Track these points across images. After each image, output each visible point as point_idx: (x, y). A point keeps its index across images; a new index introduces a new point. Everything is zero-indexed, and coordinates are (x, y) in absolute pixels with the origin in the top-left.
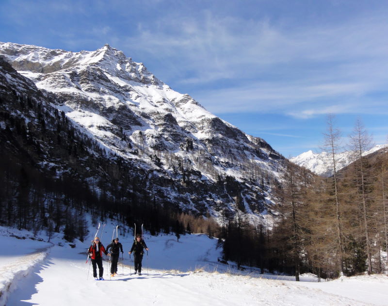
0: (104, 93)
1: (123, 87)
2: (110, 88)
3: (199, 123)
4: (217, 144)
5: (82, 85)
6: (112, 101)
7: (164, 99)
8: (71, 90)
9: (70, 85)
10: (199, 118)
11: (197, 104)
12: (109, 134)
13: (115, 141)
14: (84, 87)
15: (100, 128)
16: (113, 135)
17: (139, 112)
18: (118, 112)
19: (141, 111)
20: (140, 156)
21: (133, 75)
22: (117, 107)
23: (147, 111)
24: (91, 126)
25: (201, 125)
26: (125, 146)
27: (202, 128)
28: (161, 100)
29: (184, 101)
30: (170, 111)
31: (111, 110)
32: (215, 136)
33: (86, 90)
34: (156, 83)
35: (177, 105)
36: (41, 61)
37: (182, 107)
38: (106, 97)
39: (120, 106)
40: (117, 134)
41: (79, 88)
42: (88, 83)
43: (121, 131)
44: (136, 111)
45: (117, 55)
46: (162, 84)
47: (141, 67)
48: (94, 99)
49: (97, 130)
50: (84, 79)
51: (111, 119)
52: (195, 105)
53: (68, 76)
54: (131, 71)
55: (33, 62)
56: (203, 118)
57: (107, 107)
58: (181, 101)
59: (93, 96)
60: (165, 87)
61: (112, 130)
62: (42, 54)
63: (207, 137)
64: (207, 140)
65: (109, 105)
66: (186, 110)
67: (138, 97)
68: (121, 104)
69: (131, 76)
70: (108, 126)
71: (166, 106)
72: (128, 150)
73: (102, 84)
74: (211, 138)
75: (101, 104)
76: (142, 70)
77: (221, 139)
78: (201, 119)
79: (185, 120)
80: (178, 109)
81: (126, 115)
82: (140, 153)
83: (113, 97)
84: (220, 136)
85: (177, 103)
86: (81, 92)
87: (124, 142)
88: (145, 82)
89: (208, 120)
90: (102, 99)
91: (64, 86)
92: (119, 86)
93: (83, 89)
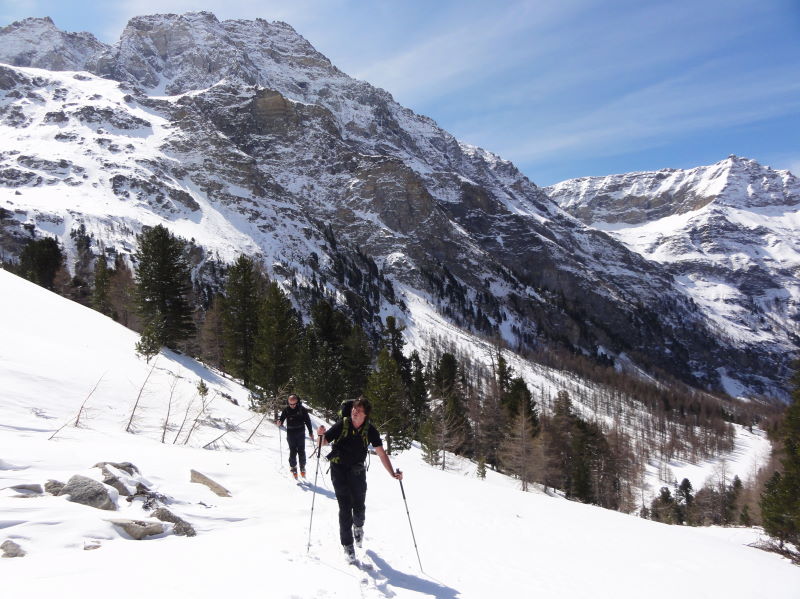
0: (730, 251)
1: (755, 230)
2: (738, 240)
5: (703, 245)
6: (741, 260)
8: (692, 257)
9: (690, 249)
12: (737, 308)
13: (743, 317)
14: (706, 247)
15: (727, 301)
16: (742, 308)
17: (777, 269)
18: (748, 275)
19: (779, 267)
20: (774, 334)
21: (772, 195)
22: (746, 268)
23: (788, 265)
24: (717, 300)
26: (755, 322)
31: (739, 273)
33: (709, 252)
36: (646, 193)
38: (733, 257)
39: (751, 267)
40: (746, 307)
41: (700, 252)
42: (710, 242)
43: (752, 301)
44: (772, 268)
45: (747, 170)
47: (786, 178)
48: (719, 263)
49: (724, 304)
50: (706, 237)
51: (739, 285)
53: (688, 236)
54: (770, 190)
55: (639, 196)
57: (735, 270)
59: (716, 259)
61: (740, 303)
62: (647, 183)
65: (736, 267)
67: (777, 242)
68: (752, 264)
69: (769, 199)
70: (735, 297)
72: (759, 327)
73: (728, 238)
75: (726, 269)
76: (788, 183)
81: (758, 277)
82: (774, 330)
83: (741, 255)
86: (704, 257)
87: (755, 316)
88: (791, 203)
90: (727, 261)
91: (684, 252)
92: (750, 231)
93: (705, 250)
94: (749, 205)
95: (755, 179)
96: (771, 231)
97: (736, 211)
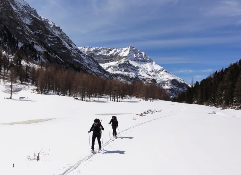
0: (130, 72)
1: (136, 67)
2: (132, 69)
3: (166, 82)
4: (173, 91)
7: (152, 70)
8: (119, 72)
9: (119, 70)
10: (167, 79)
11: (166, 72)
14: (123, 70)
17: (142, 78)
18: (134, 79)
21: (140, 59)
22: (134, 77)
23: (145, 78)
27: (167, 84)
29: (161, 70)
30: (155, 76)
31: (132, 78)
32: (172, 87)
33: (124, 71)
34: (150, 62)
35: (158, 72)
36: (106, 54)
37: (160, 73)
41: (121, 71)
42: (124, 68)
45: (134, 50)
46: (153, 61)
47: (144, 54)
53: (118, 66)
54: (140, 57)
55: (103, 55)
58: (160, 71)
59: (126, 74)
60: (154, 63)
62: (106, 51)
63: (169, 88)
65: (131, 76)
66: (161, 75)
67: (142, 71)
68: (136, 76)
71: (153, 74)
73: (129, 68)
75: (129, 77)
76: (144, 56)
77: (175, 88)
79: (160, 80)
80: (158, 74)
81: (137, 80)
83: (133, 73)
86: (122, 73)
88: (145, 61)
89: (170, 80)
90: (129, 75)
91: (117, 71)
92: (135, 67)
93: (123, 71)
94: (134, 60)
95: (136, 53)
96: (140, 68)
97: (131, 61)
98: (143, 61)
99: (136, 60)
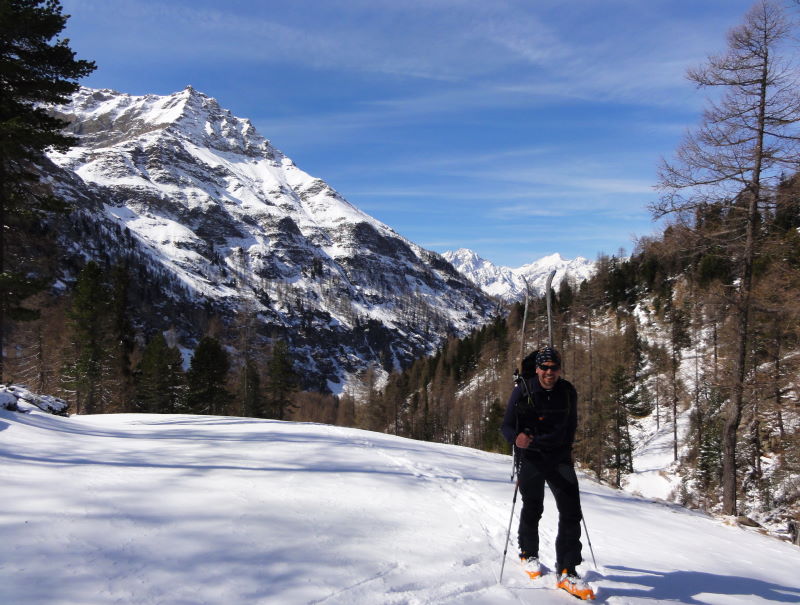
0: (185, 184)
1: (215, 169)
2: (194, 175)
3: (335, 231)
4: (361, 265)
5: (150, 171)
6: (197, 197)
7: (281, 187)
8: (133, 182)
9: (132, 173)
10: (336, 221)
11: (334, 196)
12: (193, 255)
13: (201, 266)
14: (155, 174)
15: (179, 245)
16: (199, 256)
17: (240, 215)
18: (207, 216)
19: (243, 212)
20: (239, 290)
21: (232, 141)
22: (205, 207)
23: (252, 213)
24: (166, 242)
25: (338, 234)
26: (216, 274)
27: (339, 239)
28: (277, 189)
29: (314, 190)
30: (291, 208)
31: (196, 212)
32: (359, 252)
33: (157, 180)
34: (271, 156)
35: (303, 197)
36: (78, 112)
37: (311, 200)
38: (188, 191)
39: (210, 206)
40: (205, 254)
41: (146, 178)
42: (160, 168)
43: (211, 249)
44: (234, 213)
45: (206, 107)
46: (281, 156)
47: (246, 127)
48: (170, 196)
49: (176, 249)
50: (154, 161)
51: (196, 228)
52: (331, 199)
53: (129, 156)
54: (230, 135)
55: (65, 113)
56: (342, 222)
57: (191, 208)
58: (310, 190)
59: (168, 190)
60: (286, 161)
61: (197, 249)
63: (346, 254)
64: (347, 259)
65: (192, 205)
66: (315, 207)
67: (239, 186)
68: (212, 203)
69: (229, 145)
70: (191, 241)
71: (284, 199)
72: (221, 280)
73: (182, 168)
74: (352, 256)
75: (180, 205)
76: (248, 132)
77: (368, 257)
78: (339, 224)
79: (314, 225)
80: (303, 203)
81: (219, 221)
82: (239, 285)
83: (199, 191)
84: (368, 252)
85: (302, 194)
86: (150, 185)
87: (216, 267)
88: (253, 154)
89: (350, 225)
90: (182, 196)
91: (123, 175)
92: (209, 168)
93: (153, 178)
94: (207, 145)
95: (214, 119)
96: (232, 174)
97: (193, 146)
98: (245, 153)
99: (215, 144)
